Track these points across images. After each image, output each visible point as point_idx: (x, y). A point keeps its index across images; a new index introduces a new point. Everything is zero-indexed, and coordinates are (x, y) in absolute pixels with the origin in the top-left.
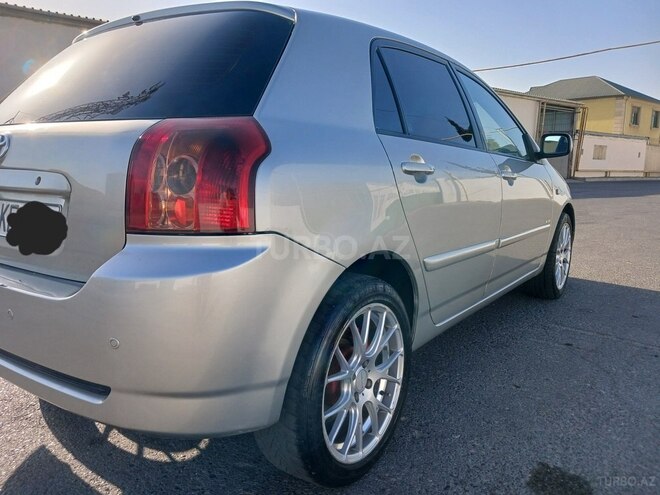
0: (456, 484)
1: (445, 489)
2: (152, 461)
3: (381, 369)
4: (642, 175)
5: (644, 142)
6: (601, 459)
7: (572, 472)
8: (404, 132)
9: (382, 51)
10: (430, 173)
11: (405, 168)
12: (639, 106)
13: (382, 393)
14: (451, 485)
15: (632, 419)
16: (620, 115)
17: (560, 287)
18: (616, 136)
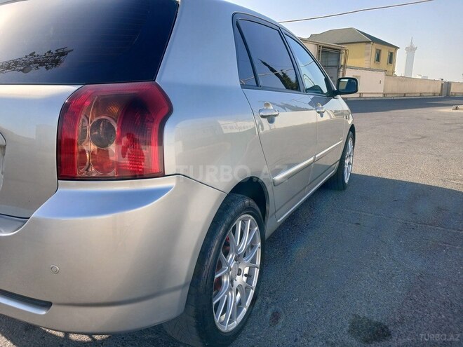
0: (302, 337)
1: (295, 341)
2: (76, 341)
3: (247, 260)
4: (382, 96)
5: (383, 74)
6: (392, 308)
7: (375, 320)
8: (257, 85)
9: (240, 22)
10: (276, 116)
11: (262, 114)
12: (380, 48)
13: (246, 275)
14: (298, 337)
15: (407, 276)
16: (368, 55)
17: (346, 181)
18: (366, 69)
